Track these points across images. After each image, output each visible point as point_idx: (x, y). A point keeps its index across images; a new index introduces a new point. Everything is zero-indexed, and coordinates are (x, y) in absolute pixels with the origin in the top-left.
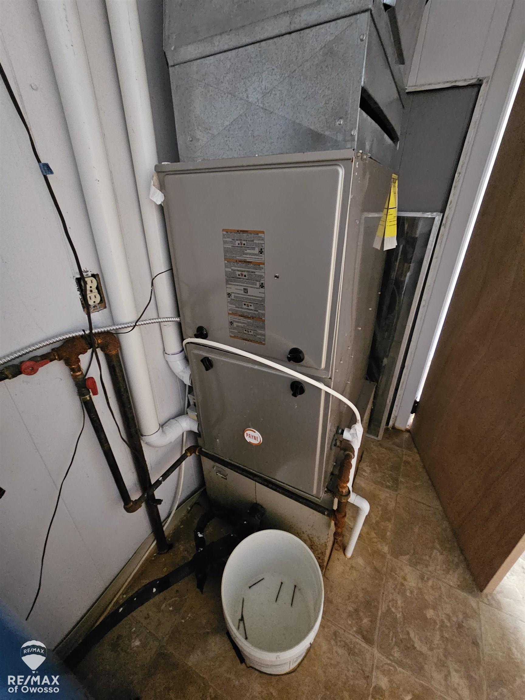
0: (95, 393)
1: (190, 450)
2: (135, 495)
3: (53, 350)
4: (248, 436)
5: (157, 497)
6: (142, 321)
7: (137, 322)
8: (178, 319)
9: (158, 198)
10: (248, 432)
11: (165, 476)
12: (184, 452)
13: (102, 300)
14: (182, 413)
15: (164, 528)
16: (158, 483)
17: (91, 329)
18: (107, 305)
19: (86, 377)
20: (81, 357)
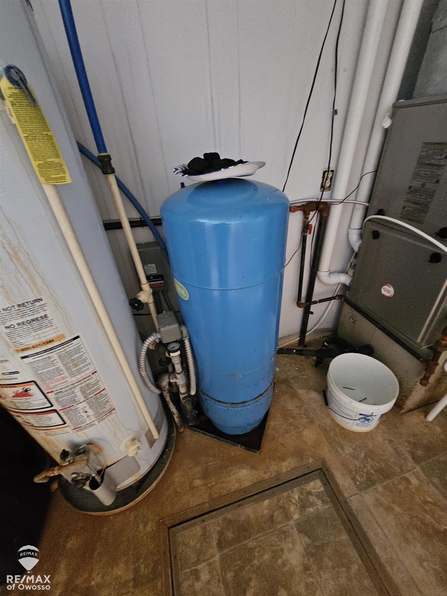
0: (310, 233)
1: (339, 297)
2: (303, 301)
3: (303, 205)
4: (384, 290)
5: (311, 310)
6: (347, 200)
7: (343, 200)
8: (367, 204)
9: (387, 123)
10: (385, 287)
11: (321, 301)
12: (335, 295)
13: (330, 186)
14: (344, 271)
15: (307, 334)
16: (315, 302)
17: (321, 199)
18: (331, 189)
19: (309, 224)
20: (311, 212)
